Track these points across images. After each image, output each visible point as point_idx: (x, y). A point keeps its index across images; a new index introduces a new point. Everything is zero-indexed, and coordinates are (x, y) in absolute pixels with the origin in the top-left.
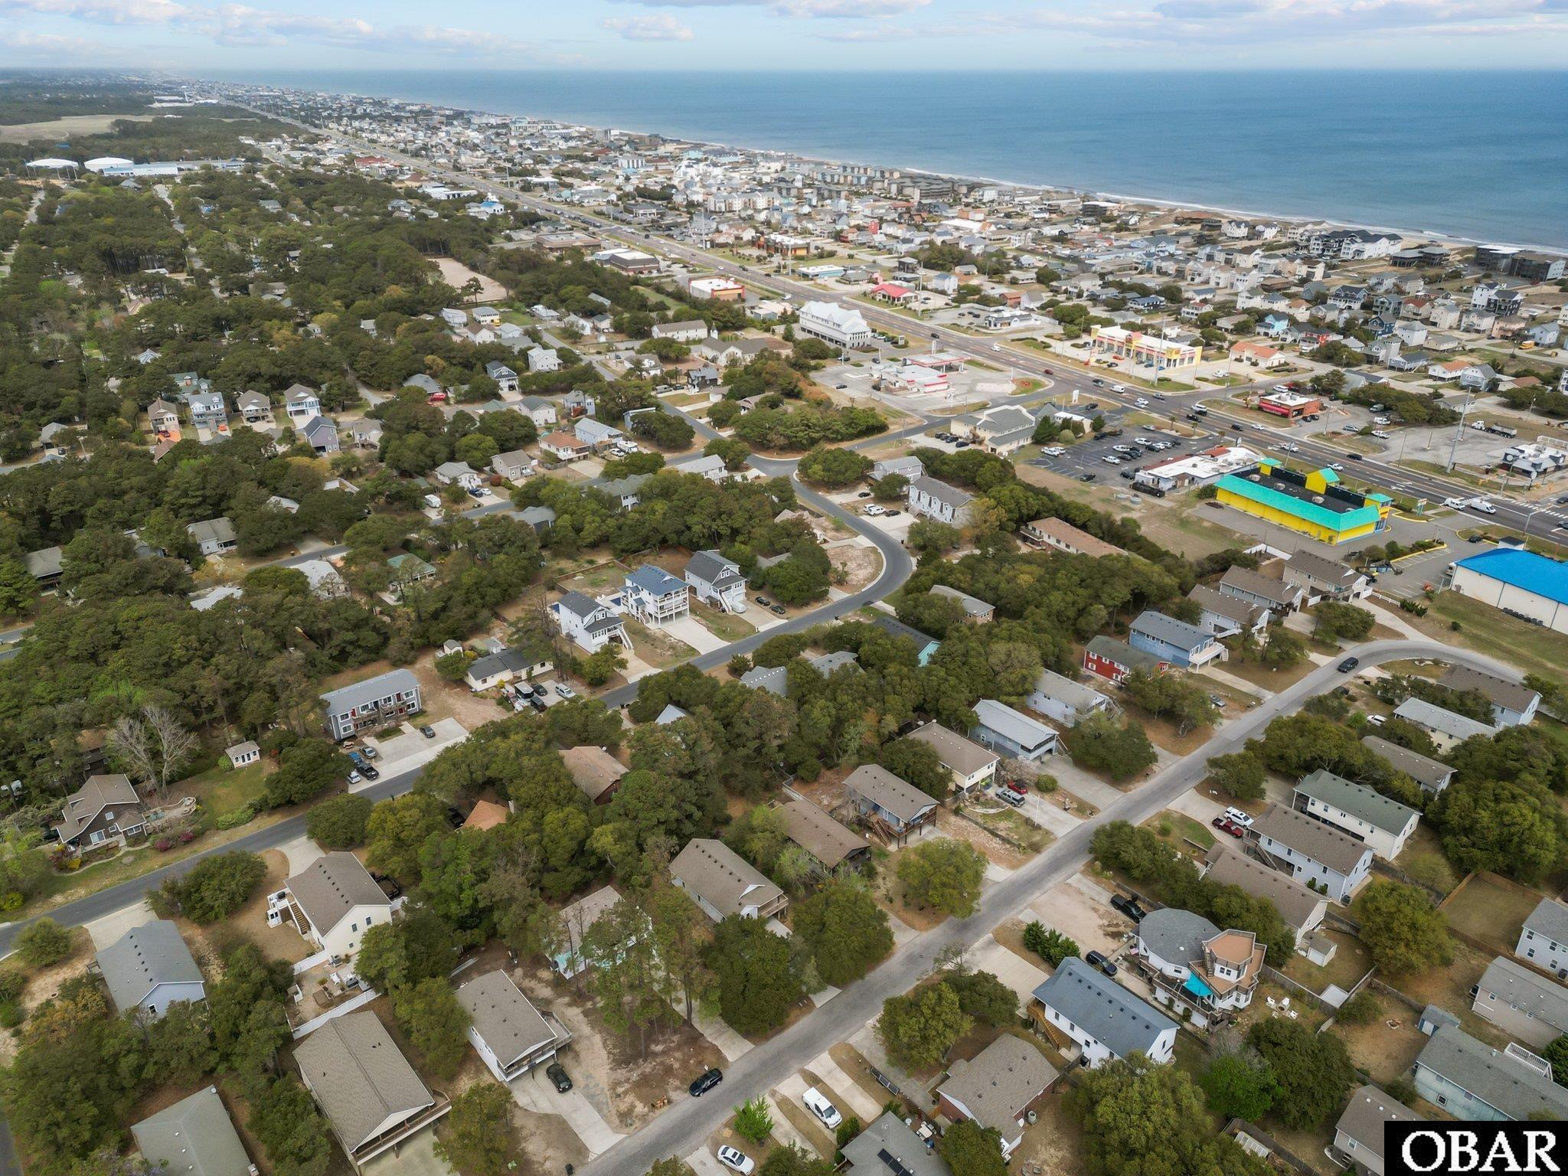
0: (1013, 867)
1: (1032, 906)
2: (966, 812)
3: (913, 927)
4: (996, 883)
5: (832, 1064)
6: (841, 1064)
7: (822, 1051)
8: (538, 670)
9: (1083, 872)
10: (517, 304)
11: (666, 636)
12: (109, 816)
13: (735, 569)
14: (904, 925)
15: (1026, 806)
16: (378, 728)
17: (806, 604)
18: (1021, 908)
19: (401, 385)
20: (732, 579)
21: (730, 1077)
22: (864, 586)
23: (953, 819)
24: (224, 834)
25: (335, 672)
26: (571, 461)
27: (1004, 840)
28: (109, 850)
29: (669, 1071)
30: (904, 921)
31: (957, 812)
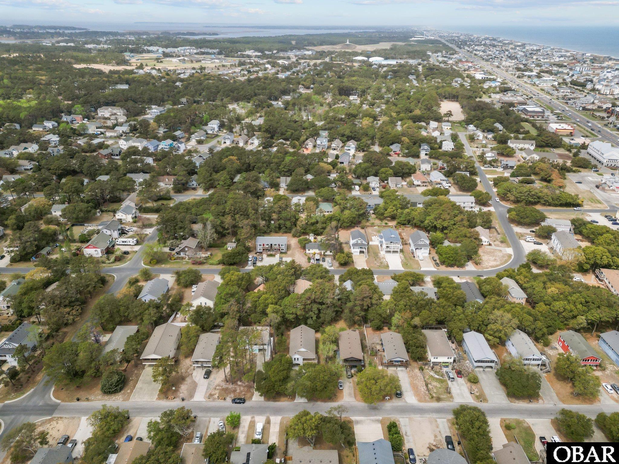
0: (420, 401)
1: (410, 419)
2: (425, 371)
3: (355, 397)
4: (406, 402)
5: (279, 422)
6: (281, 423)
7: (280, 415)
8: (328, 253)
9: (448, 420)
10: (463, 123)
11: (384, 258)
12: (186, 249)
13: (428, 242)
14: (353, 395)
15: (454, 383)
16: (269, 253)
17: (452, 266)
18: (405, 416)
19: (389, 146)
20: (425, 245)
21: (247, 404)
22: (488, 268)
23: (417, 371)
24: (209, 266)
25: (276, 232)
26: (419, 186)
27: (428, 390)
28: (183, 258)
29: (235, 391)
30: (355, 394)
31: (421, 369)
